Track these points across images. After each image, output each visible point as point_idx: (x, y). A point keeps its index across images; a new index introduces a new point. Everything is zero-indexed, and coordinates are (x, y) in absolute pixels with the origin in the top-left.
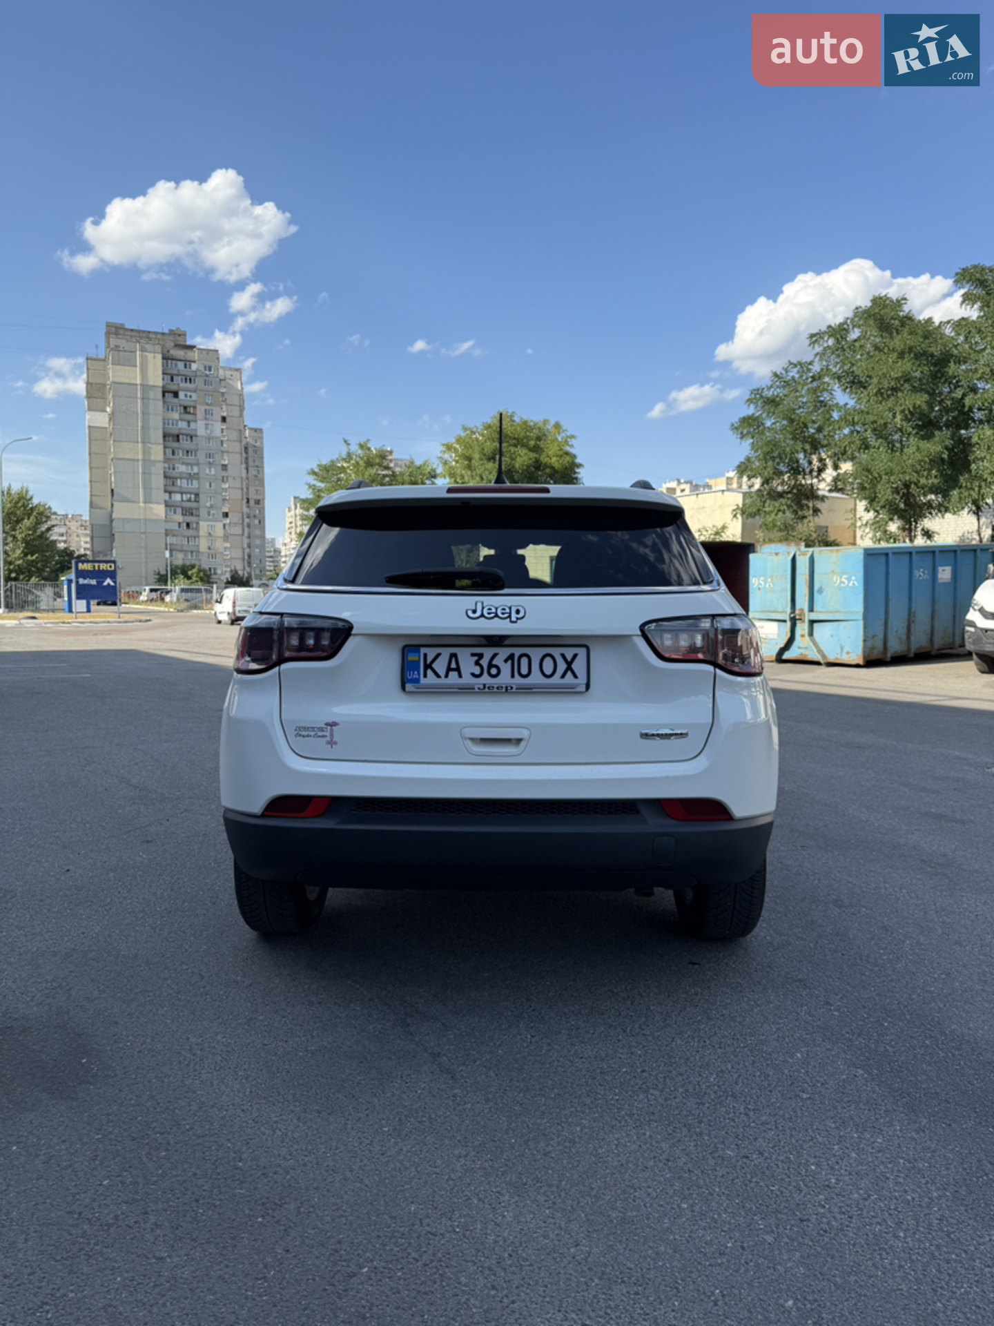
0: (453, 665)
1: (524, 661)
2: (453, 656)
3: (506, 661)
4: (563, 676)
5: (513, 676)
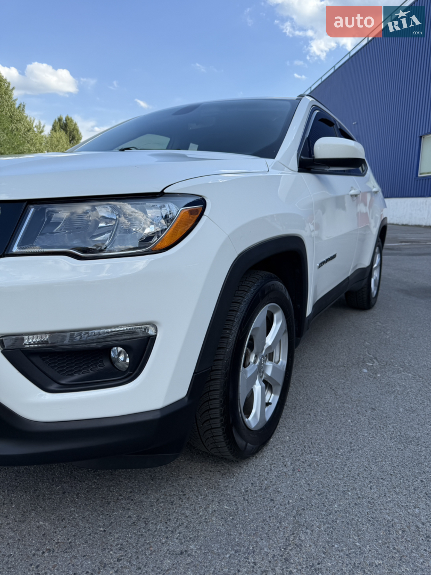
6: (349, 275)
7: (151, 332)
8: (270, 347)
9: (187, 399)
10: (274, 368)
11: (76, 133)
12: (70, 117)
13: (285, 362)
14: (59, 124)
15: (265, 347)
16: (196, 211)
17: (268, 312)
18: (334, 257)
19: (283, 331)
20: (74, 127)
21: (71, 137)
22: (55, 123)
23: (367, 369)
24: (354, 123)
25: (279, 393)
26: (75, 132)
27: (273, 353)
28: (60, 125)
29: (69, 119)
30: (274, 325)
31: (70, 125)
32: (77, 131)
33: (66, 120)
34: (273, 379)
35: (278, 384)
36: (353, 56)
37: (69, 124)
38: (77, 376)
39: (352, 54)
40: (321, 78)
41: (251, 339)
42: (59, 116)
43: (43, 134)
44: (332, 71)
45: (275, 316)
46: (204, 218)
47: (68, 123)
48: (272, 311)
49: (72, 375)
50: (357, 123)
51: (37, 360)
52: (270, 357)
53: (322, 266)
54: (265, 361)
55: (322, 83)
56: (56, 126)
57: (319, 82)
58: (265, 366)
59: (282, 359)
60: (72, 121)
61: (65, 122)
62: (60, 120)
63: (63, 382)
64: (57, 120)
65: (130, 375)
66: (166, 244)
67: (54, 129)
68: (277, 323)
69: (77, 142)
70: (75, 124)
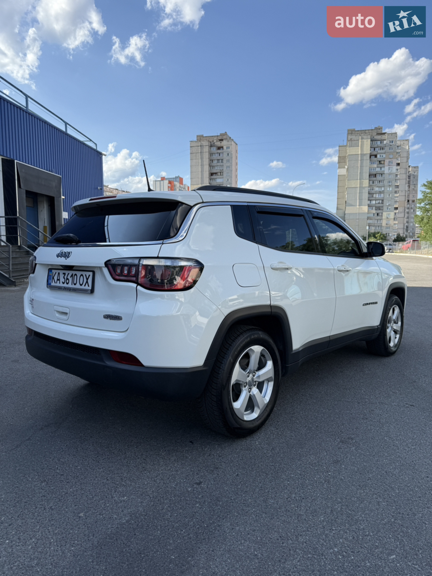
0: (59, 278)
1: (75, 276)
2: (59, 273)
3: (71, 277)
4: (85, 286)
5: (72, 284)
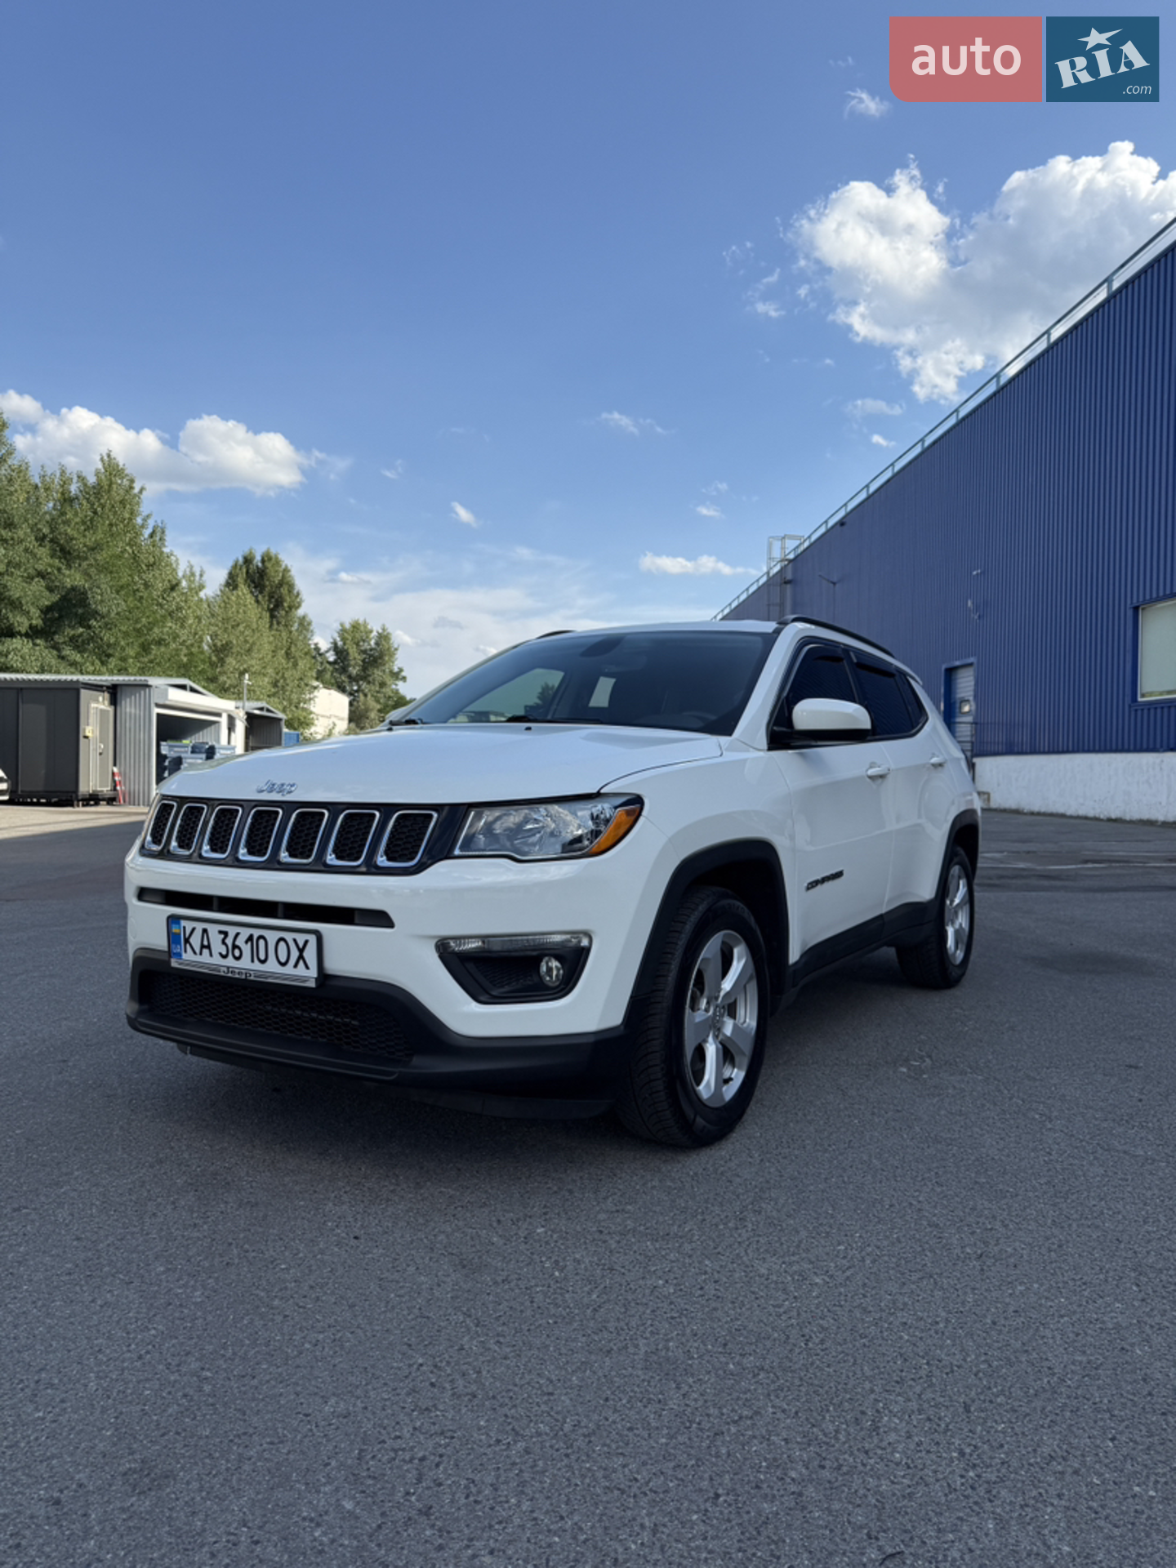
6: (884, 910)
7: (585, 942)
8: (728, 994)
9: (622, 1027)
10: (735, 1027)
11: (286, 592)
12: (273, 551)
13: (754, 1024)
14: (244, 570)
15: (722, 994)
16: (633, 811)
17: (723, 943)
18: (839, 875)
19: (749, 975)
20: (283, 576)
21: (273, 600)
22: (235, 566)
23: (909, 1069)
24: (975, 573)
25: (745, 1067)
26: (284, 590)
27: (735, 1002)
28: (247, 572)
29: (270, 559)
30: (735, 963)
31: (273, 574)
32: (291, 587)
33: (263, 561)
34: (734, 1042)
35: (743, 1053)
36: (964, 419)
37: (271, 571)
38: (506, 989)
39: (963, 413)
40: (892, 465)
41: (700, 973)
42: (246, 551)
43: (202, 594)
44: (918, 450)
45: (736, 951)
46: (641, 820)
47: (266, 568)
48: (730, 942)
49: (502, 986)
50: (983, 573)
51: (470, 966)
52: (731, 1010)
53: (813, 887)
54: (722, 1016)
55: (895, 476)
56: (237, 576)
57: (888, 474)
58: (723, 1023)
59: (750, 1019)
60: (278, 563)
61: (260, 565)
62: (248, 560)
63: (494, 993)
64: (241, 560)
65: (563, 989)
66: (603, 847)
67: (231, 583)
68: (739, 960)
69: (287, 612)
70: (286, 570)
